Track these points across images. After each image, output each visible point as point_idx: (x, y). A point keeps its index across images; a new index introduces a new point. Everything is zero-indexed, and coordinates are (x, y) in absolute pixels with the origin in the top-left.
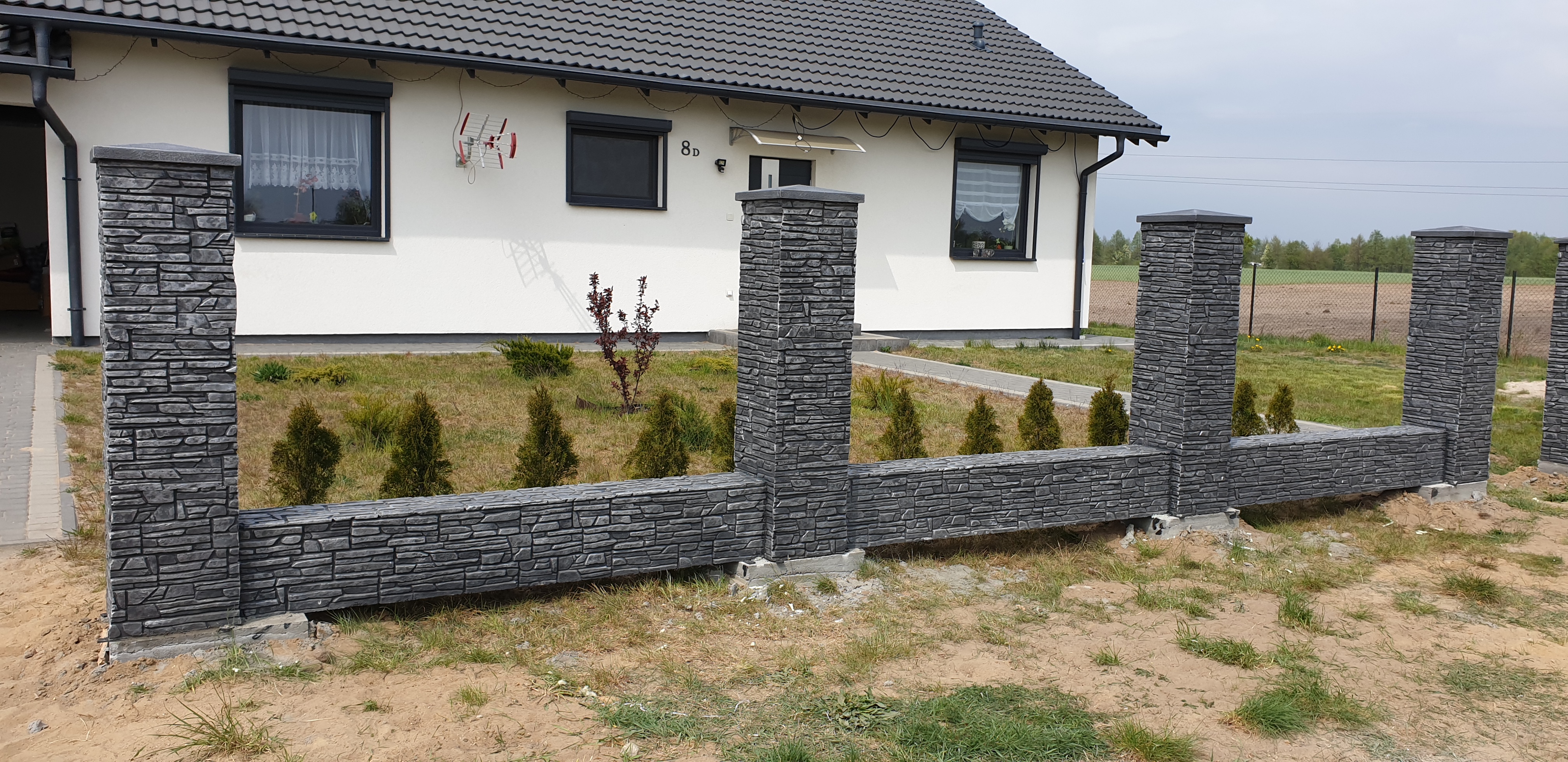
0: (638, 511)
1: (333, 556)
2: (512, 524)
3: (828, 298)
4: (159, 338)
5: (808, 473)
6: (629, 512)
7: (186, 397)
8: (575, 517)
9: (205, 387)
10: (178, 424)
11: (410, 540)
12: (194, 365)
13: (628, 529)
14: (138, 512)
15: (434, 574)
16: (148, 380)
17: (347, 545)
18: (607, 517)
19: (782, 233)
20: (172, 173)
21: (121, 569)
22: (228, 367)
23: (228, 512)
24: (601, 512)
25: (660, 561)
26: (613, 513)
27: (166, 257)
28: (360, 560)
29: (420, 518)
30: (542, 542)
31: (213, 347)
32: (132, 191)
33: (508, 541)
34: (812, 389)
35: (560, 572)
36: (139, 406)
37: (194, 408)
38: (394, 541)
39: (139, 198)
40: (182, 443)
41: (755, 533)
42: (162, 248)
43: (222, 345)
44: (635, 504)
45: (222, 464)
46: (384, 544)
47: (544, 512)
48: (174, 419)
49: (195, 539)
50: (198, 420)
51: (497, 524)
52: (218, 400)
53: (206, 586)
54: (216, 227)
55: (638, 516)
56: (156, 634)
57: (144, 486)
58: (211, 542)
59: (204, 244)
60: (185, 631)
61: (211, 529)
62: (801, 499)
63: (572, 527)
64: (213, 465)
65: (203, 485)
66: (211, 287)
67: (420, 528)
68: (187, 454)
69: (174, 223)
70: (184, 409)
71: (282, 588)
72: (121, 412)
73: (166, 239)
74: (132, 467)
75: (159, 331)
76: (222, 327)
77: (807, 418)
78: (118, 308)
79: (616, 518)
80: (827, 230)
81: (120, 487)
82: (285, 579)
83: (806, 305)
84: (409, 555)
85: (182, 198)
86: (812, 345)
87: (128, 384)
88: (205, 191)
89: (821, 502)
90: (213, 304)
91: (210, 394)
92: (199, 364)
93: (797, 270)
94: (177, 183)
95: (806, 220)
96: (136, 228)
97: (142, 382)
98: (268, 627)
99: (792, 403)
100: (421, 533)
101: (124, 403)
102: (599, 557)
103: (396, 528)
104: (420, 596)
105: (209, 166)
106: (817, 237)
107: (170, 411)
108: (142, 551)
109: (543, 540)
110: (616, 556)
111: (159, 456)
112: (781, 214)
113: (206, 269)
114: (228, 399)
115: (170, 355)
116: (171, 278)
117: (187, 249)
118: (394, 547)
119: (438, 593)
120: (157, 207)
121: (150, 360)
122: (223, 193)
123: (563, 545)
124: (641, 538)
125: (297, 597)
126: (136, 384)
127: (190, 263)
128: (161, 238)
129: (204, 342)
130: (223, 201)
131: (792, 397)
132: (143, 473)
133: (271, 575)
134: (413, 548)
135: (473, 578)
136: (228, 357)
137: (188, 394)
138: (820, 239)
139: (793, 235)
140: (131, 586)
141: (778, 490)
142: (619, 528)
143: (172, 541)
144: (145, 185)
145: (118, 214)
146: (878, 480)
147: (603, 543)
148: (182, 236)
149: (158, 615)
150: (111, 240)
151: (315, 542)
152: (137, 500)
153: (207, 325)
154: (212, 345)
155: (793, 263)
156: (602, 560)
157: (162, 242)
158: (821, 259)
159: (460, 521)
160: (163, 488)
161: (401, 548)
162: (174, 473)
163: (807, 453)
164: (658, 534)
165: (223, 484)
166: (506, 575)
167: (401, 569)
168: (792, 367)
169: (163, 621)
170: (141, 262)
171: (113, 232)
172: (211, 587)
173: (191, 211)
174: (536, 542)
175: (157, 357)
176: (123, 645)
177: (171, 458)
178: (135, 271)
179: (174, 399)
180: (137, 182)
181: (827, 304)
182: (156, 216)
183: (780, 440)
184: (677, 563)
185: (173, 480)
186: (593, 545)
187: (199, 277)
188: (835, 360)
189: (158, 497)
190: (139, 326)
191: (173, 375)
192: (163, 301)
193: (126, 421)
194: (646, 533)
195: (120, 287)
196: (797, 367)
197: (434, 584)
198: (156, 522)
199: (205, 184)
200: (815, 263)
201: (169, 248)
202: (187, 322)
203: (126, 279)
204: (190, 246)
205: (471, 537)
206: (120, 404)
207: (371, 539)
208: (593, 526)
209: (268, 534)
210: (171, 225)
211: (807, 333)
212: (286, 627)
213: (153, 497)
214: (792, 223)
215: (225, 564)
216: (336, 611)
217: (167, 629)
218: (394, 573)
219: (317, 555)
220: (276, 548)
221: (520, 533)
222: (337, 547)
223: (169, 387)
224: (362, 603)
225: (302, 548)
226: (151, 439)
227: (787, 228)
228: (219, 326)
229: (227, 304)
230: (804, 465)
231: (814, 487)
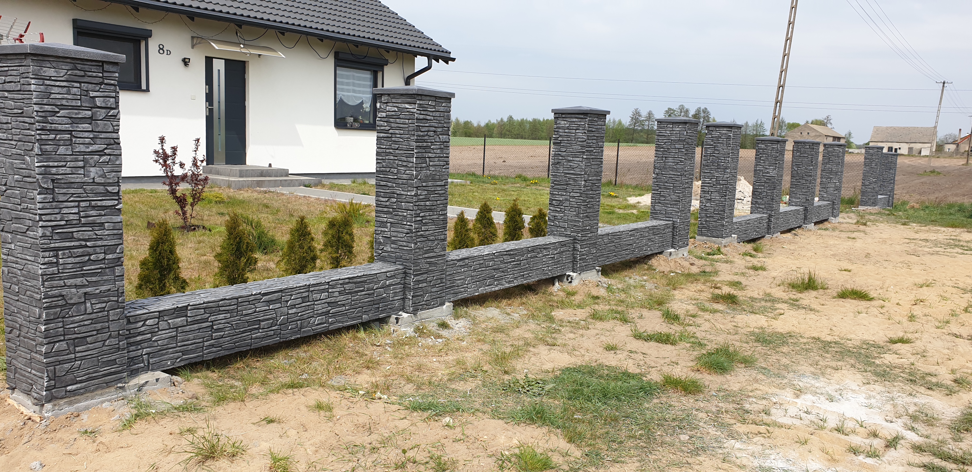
0: (343, 289)
1: (177, 331)
2: (277, 301)
3: (438, 155)
4: (73, 185)
5: (428, 260)
6: (338, 290)
7: (91, 227)
8: (310, 295)
9: (103, 219)
10: (86, 246)
11: (221, 316)
12: (96, 204)
13: (337, 300)
14: (61, 310)
15: (235, 337)
16: (66, 215)
17: (185, 323)
18: (327, 293)
19: (416, 115)
20: (79, 67)
21: (51, 352)
22: (117, 205)
23: (118, 305)
24: (323, 291)
25: (353, 319)
26: (330, 290)
27: (77, 127)
28: (193, 332)
29: (227, 302)
30: (293, 312)
31: (108, 191)
32: (53, 78)
33: (275, 313)
34: (430, 210)
35: (302, 330)
36: (61, 235)
37: (97, 235)
38: (212, 318)
39: (58, 83)
40: (89, 260)
41: (399, 297)
42: (74, 121)
43: (113, 189)
44: (341, 284)
45: (114, 273)
46: (206, 320)
47: (294, 293)
48: (83, 243)
49: (99, 326)
50: (99, 243)
51: (269, 302)
52: (111, 228)
53: (106, 358)
54: (109, 106)
55: (342, 292)
56: (75, 395)
57: (64, 292)
58: (109, 327)
59: (101, 118)
60: (93, 391)
61: (108, 319)
62: (424, 275)
63: (309, 301)
64: (108, 274)
65: (103, 288)
66: (106, 149)
67: (227, 308)
68: (93, 267)
69: (81, 102)
70: (90, 236)
71: (147, 356)
72: (49, 239)
73: (76, 114)
74: (57, 279)
75: (73, 181)
76: (113, 177)
77: (428, 227)
78: (45, 164)
79: (332, 294)
80: (437, 114)
81: (49, 293)
82: (148, 349)
83: (427, 159)
84: (221, 326)
85: (86, 85)
86: (430, 184)
87: (53, 219)
88: (101, 80)
89: (434, 277)
90: (108, 160)
91: (106, 224)
92: (99, 203)
93: (423, 138)
94: (82, 73)
95: (427, 108)
96: (56, 106)
97: (62, 217)
99: (421, 219)
100: (227, 311)
101: (51, 233)
102: (322, 319)
103: (214, 309)
104: (227, 353)
105: (103, 62)
106: (432, 118)
107: (81, 238)
108: (64, 338)
109: (294, 311)
110: (331, 317)
111: (75, 270)
112: (415, 104)
113: (103, 135)
114: (118, 228)
115: (80, 197)
116: (80, 142)
117: (89, 121)
118: (212, 322)
119: (237, 350)
120: (70, 90)
121: (67, 201)
122: (112, 82)
123: (304, 313)
124: (344, 305)
125: (155, 361)
126: (58, 219)
127: (92, 131)
128: (73, 113)
129: (102, 187)
130: (112, 88)
131: (421, 215)
132: (64, 282)
133: (139, 347)
134: (223, 321)
135: (256, 338)
136: (117, 198)
137: (92, 224)
138: (434, 120)
139: (421, 117)
140: (58, 363)
141: (415, 271)
142: (332, 300)
143: (83, 329)
144: (62, 75)
145: (44, 95)
146: (456, 262)
147: (324, 310)
148: (86, 112)
149: (75, 382)
150: (40, 114)
151: (166, 322)
152: (60, 302)
153: (103, 176)
155: (422, 134)
156: (324, 320)
157: (74, 116)
158: (434, 132)
159: (249, 301)
160: (78, 292)
161: (216, 322)
162: (85, 281)
163: (427, 248)
164: (353, 302)
165: (115, 287)
166: (274, 335)
167: (216, 336)
168: (421, 197)
169: (79, 385)
170: (60, 130)
171: (41, 108)
172: (109, 359)
173: (92, 94)
174: (290, 312)
175: (72, 199)
176: (55, 405)
177: (82, 270)
178: (55, 137)
179: (84, 229)
180: (56, 72)
181: (437, 159)
182: (69, 97)
183: (415, 241)
184: (362, 319)
185: (83, 286)
186: (320, 312)
187: (98, 141)
188: (441, 192)
189: (74, 298)
190: (59, 177)
191: (82, 212)
192: (76, 158)
193: (52, 245)
194: (347, 302)
195: (46, 149)
196: (423, 197)
197: (234, 344)
198: (73, 316)
199: (101, 75)
200: (431, 134)
201: (78, 120)
202: (91, 173)
203: (50, 143)
204: (91, 119)
205: (255, 312)
206: (48, 234)
207: (199, 318)
208: (320, 300)
209: (138, 320)
210: (79, 104)
211: (427, 176)
212: (157, 381)
213: (71, 299)
214: (421, 109)
215: (117, 342)
216: (179, 367)
217: (82, 391)
218: (212, 339)
219: (167, 331)
220: (143, 329)
221: (281, 307)
222: (180, 324)
223: (80, 220)
224: (193, 361)
225: (158, 328)
226: (69, 257)
227: (419, 112)
228: (112, 176)
229: (116, 160)
230: (426, 256)
231: (430, 268)
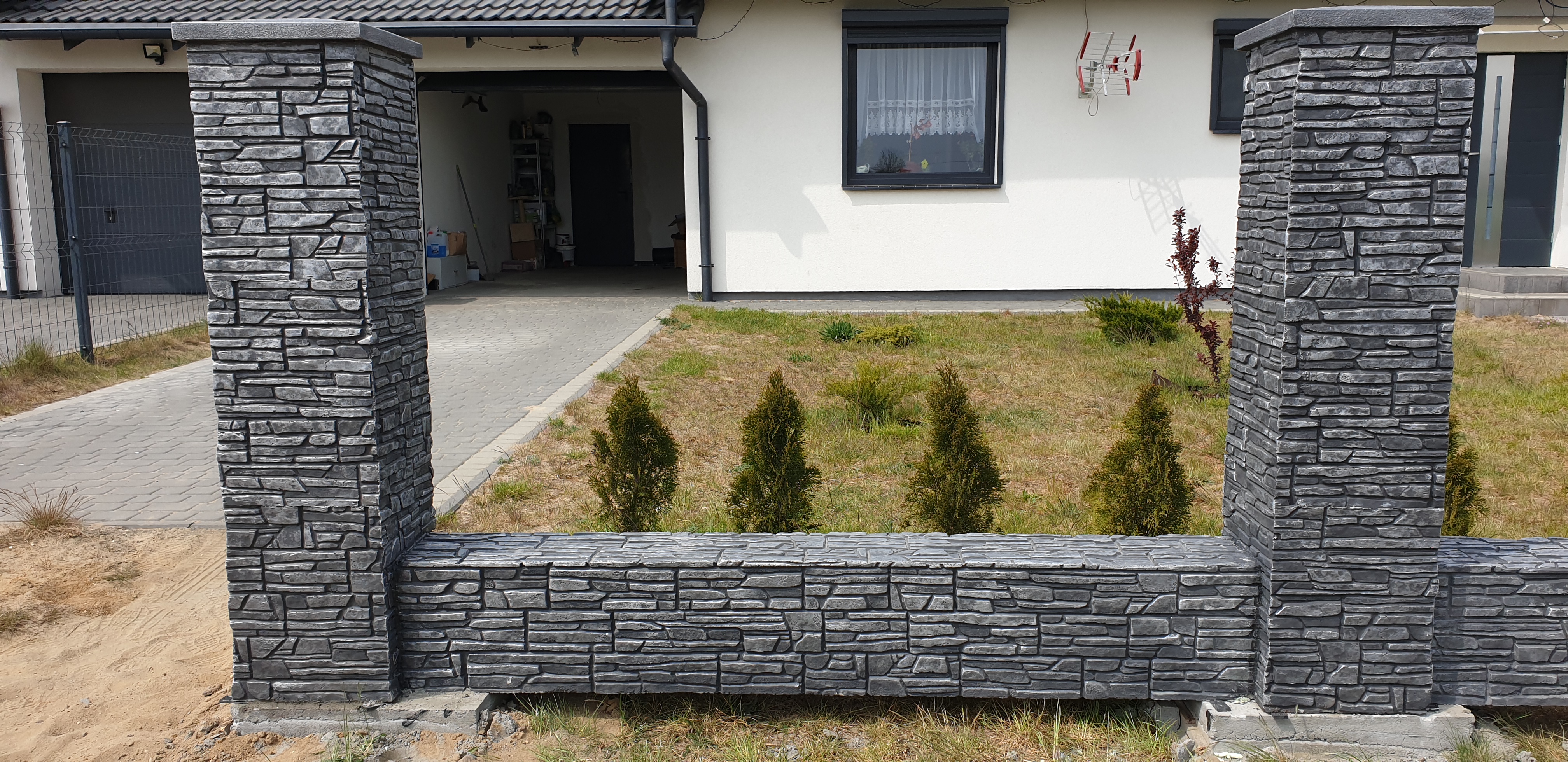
0: (1004, 594)
1: (525, 615)
2: (789, 593)
3: (1400, 221)
4: (271, 294)
5: (1346, 558)
6: (990, 594)
7: (307, 378)
8: (895, 592)
9: (331, 364)
10: (298, 416)
11: (633, 603)
12: (315, 332)
13: (987, 623)
14: (257, 534)
15: (671, 657)
16: (259, 352)
17: (543, 603)
18: (948, 598)
19: (1297, 96)
20: (275, 56)
21: (241, 609)
22: (362, 335)
23: (368, 542)
24: (938, 589)
25: (1048, 682)
26: (961, 592)
27: (273, 178)
28: (563, 626)
29: (647, 572)
30: (839, 627)
31: (340, 309)
32: (227, 85)
33: (786, 621)
34: (1359, 398)
35: (872, 679)
36: (252, 389)
37: (318, 395)
38: (609, 603)
39: (235, 95)
40: (306, 442)
41: (1235, 654)
42: (269, 166)
43: (350, 304)
44: (997, 581)
45: (358, 476)
46: (597, 605)
47: (841, 579)
48: (293, 409)
49: (328, 576)
50: (324, 411)
51: (767, 592)
52: (348, 383)
53: (345, 643)
54: (335, 132)
55: (1004, 603)
56: (287, 701)
57: (262, 498)
58: (349, 582)
59: (320, 158)
60: (321, 702)
61: (348, 565)
62: (1327, 604)
63: (890, 608)
64: (346, 475)
65: (335, 503)
66: (333, 220)
67: (648, 587)
68: (313, 458)
69: (281, 129)
70: (306, 395)
71: (458, 655)
72: (230, 396)
73: (272, 152)
74: (247, 473)
75: (269, 285)
76: (348, 279)
77: (1347, 453)
78: (218, 251)
79: (967, 601)
80: (1401, 86)
81: (234, 497)
82: (461, 642)
83: (1349, 236)
84: (632, 625)
85: (290, 92)
86: (1359, 313)
87: (235, 358)
88: (318, 79)
89: (1375, 614)
90: (336, 245)
91: (338, 374)
92: (322, 332)
93: (1328, 167)
94: (281, 70)
95: (1353, 68)
96: (236, 138)
97: (253, 355)
98: (423, 712)
99: (1314, 424)
100: (651, 595)
101: (232, 384)
102: (937, 662)
103: (614, 584)
104: (651, 689)
105: (323, 42)
106: (1376, 101)
107: (289, 398)
108: (264, 587)
109: (842, 624)
110: (967, 664)
111: (278, 459)
112: (1297, 60)
113: (326, 193)
114: (362, 383)
115: (285, 318)
116: (281, 209)
117: (299, 165)
118: (612, 612)
119: (680, 688)
120: (259, 106)
121: (260, 324)
122: (341, 81)
123: (875, 636)
124: (1010, 639)
125: (479, 670)
126: (246, 359)
127: (304, 186)
128: (266, 151)
129: (327, 299)
130: (343, 93)
131: (1313, 412)
132: (259, 481)
133: (441, 635)
134: (638, 615)
135: (730, 671)
136: (360, 322)
137: (310, 373)
138: (1383, 104)
139: (1321, 99)
140: (254, 632)
141: (1282, 584)
142: (971, 618)
143: (298, 577)
144: (243, 76)
145: (213, 120)
146: (1515, 580)
147: (942, 641)
148: (291, 147)
149: (288, 675)
150: (206, 156)
151: (500, 594)
152: (255, 517)
153: (329, 275)
154: (337, 305)
155: (1322, 153)
156: (942, 668)
157: (267, 157)
158: (1386, 144)
159: (708, 580)
160: (285, 504)
161: (621, 614)
162: (297, 483)
163: (1344, 521)
164: (1044, 638)
165: (360, 504)
166: (783, 672)
167: (622, 645)
168: (1314, 355)
169: (295, 684)
170: (243, 186)
171: (208, 144)
172: (351, 646)
173: (302, 110)
174: (830, 625)
175: (269, 320)
176: (244, 710)
177: (293, 462)
178: (237, 199)
179: (292, 380)
180: (233, 72)
181: (1397, 233)
182: (258, 119)
183: (1286, 493)
184: (1081, 689)
185: (296, 494)
186: (927, 641)
187: (318, 205)
188: (1413, 342)
189: (279, 515)
190: (244, 277)
191: (290, 346)
192: (273, 240)
193: (236, 408)
194: (1020, 632)
195: (219, 223)
196: (1325, 354)
197: (673, 673)
198: (279, 549)
199: (318, 69)
200: (1369, 151)
201: (278, 164)
202: (304, 271)
203: (226, 211)
204: (303, 161)
205: (726, 607)
206: (228, 385)
207: (576, 596)
208: (925, 610)
209: (435, 577)
210: (277, 132)
211: (1348, 290)
212: (446, 716)
213: (273, 515)
214: (1320, 75)
215: (367, 616)
216: (532, 696)
217: (300, 696)
218: (613, 651)
219: (502, 613)
220: (447, 598)
221: (802, 609)
222: (530, 603)
223: (285, 362)
224: (570, 689)
225: (482, 601)
226: (266, 434)
227: (1309, 85)
228: (345, 278)
229: (354, 244)
230: (1337, 543)
231: (1356, 585)
